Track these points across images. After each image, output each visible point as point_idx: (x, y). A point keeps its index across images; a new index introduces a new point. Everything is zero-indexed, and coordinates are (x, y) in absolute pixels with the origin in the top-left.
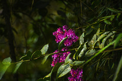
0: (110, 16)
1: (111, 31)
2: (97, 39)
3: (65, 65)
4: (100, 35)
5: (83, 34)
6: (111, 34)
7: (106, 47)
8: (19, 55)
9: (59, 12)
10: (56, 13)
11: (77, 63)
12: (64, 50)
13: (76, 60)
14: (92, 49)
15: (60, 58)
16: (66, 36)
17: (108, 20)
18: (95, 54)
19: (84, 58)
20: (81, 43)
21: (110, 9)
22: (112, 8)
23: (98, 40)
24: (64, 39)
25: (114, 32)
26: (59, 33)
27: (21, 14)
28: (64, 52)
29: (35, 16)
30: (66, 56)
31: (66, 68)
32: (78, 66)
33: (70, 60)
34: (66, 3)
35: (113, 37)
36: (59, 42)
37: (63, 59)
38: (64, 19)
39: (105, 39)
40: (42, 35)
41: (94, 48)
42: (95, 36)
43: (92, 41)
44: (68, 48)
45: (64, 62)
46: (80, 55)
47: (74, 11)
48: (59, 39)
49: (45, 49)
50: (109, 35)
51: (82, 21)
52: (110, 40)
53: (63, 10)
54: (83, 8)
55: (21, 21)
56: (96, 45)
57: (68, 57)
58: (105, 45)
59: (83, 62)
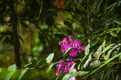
0: (116, 29)
1: (117, 44)
2: (102, 51)
3: (70, 75)
4: (106, 47)
5: (89, 45)
6: (117, 46)
7: (112, 59)
8: (24, 63)
9: (66, 23)
10: (62, 23)
11: (82, 73)
12: (70, 60)
13: (80, 70)
14: (97, 60)
15: (64, 67)
16: (72, 46)
17: (115, 32)
18: (100, 65)
19: (88, 68)
20: (86, 54)
21: (116, 22)
22: (118, 20)
23: (104, 52)
24: (69, 49)
25: (119, 44)
26: (65, 42)
27: (27, 23)
28: (69, 62)
29: (42, 25)
30: (71, 66)
31: (70, 77)
32: (82, 77)
33: (75, 70)
34: (73, 13)
35: (118, 49)
36: (64, 52)
37: (67, 69)
38: (70, 29)
39: (110, 51)
40: (47, 44)
41: (99, 60)
42: (101, 47)
43: (97, 52)
44: (73, 58)
45: (69, 71)
46: (85, 66)
47: (80, 22)
48: (64, 49)
49: (50, 57)
50: (115, 47)
51: (88, 32)
52: (115, 52)
53: (69, 21)
54: (90, 19)
55: (27, 29)
56: (101, 57)
57: (73, 67)
58: (111, 57)
59: (87, 72)
